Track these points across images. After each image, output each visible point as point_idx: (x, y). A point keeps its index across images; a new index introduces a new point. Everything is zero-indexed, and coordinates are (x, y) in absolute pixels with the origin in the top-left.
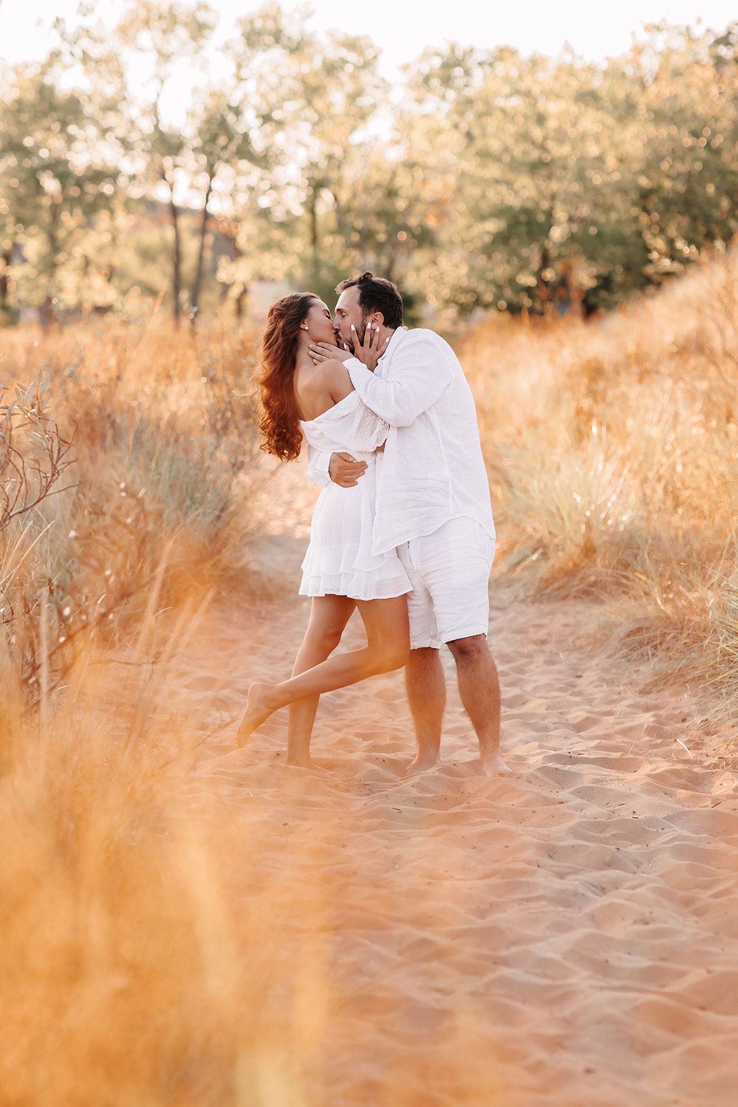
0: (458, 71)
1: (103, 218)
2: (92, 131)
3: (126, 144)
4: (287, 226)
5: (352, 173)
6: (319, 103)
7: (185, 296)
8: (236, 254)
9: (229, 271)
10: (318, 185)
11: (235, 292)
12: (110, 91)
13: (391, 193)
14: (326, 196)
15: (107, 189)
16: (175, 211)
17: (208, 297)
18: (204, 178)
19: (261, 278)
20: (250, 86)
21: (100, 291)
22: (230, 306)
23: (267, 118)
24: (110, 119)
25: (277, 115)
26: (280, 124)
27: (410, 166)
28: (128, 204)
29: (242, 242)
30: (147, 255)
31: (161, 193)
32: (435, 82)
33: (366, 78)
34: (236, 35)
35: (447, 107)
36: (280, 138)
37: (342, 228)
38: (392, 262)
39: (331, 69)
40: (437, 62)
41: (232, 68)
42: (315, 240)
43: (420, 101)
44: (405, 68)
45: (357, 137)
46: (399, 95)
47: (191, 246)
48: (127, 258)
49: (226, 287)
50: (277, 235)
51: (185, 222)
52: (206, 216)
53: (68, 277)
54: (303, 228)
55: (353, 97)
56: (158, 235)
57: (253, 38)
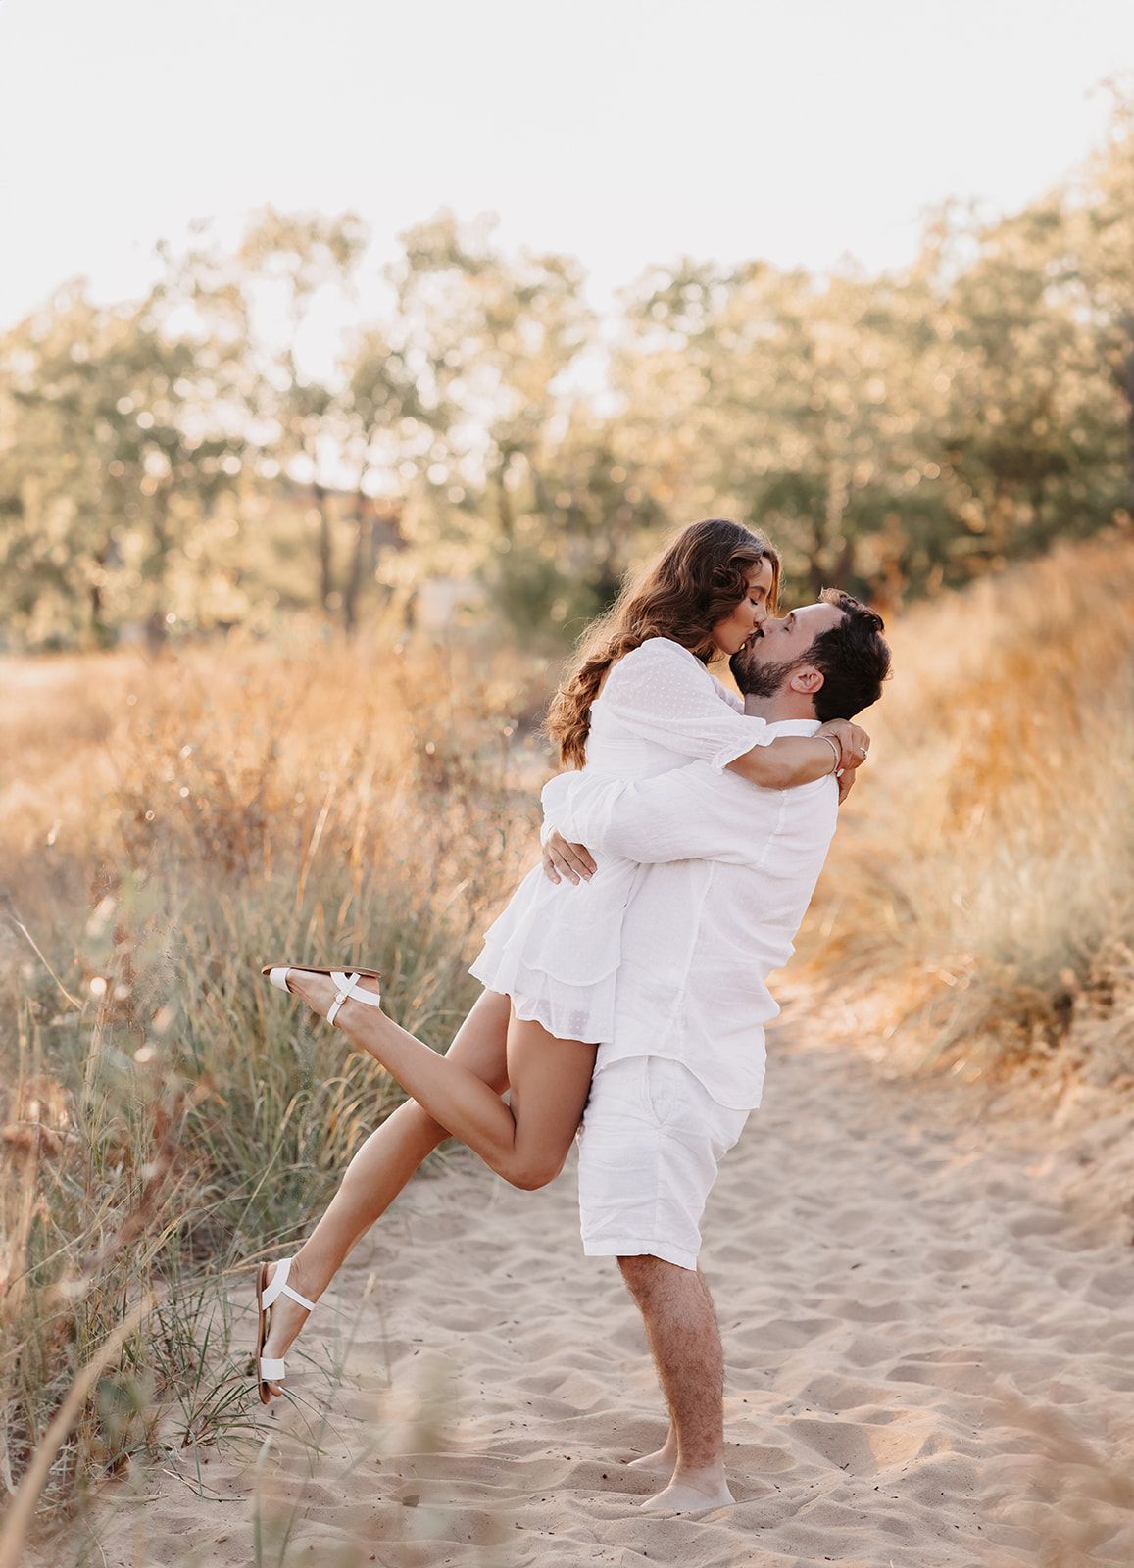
0: (692, 293)
1: (225, 504)
2: (208, 388)
3: (251, 403)
4: (468, 505)
5: (555, 433)
6: (507, 340)
7: (337, 600)
8: (402, 545)
9: (394, 569)
10: (508, 449)
11: (402, 595)
12: (229, 334)
13: (605, 458)
14: (520, 463)
15: (230, 464)
16: (320, 493)
17: (366, 603)
18: (358, 445)
19: (436, 575)
20: (416, 322)
21: (225, 599)
22: (396, 614)
23: (439, 364)
24: (232, 372)
25: (453, 359)
26: (458, 371)
27: (634, 421)
28: (259, 486)
29: (410, 527)
30: (284, 550)
31: (301, 470)
32: (662, 310)
33: (571, 308)
34: (398, 255)
35: (678, 342)
36: (457, 390)
37: (542, 505)
38: (613, 549)
39: (525, 296)
40: (663, 283)
41: (392, 297)
42: (506, 523)
43: (640, 333)
44: (619, 292)
45: (562, 385)
46: (613, 329)
47: (344, 538)
48: (258, 555)
49: (389, 590)
50: (460, 520)
51: (335, 506)
52: (361, 498)
53: (181, 582)
54: (491, 508)
55: (555, 331)
56: (299, 523)
57: (420, 259)
